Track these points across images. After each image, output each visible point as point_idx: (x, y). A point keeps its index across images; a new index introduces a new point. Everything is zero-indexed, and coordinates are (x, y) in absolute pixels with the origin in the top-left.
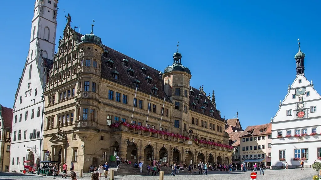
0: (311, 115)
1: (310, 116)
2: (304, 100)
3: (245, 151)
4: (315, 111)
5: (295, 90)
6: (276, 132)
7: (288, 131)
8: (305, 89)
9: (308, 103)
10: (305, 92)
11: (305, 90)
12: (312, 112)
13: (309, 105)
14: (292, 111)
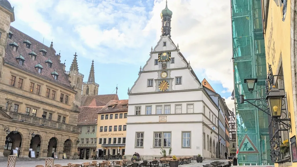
0: (175, 87)
1: (174, 89)
2: (168, 68)
3: (103, 133)
4: (180, 83)
5: (158, 54)
6: (134, 107)
7: (149, 106)
8: (170, 54)
9: (172, 72)
10: (170, 57)
11: (170, 56)
12: (177, 84)
13: (174, 74)
14: (154, 81)
